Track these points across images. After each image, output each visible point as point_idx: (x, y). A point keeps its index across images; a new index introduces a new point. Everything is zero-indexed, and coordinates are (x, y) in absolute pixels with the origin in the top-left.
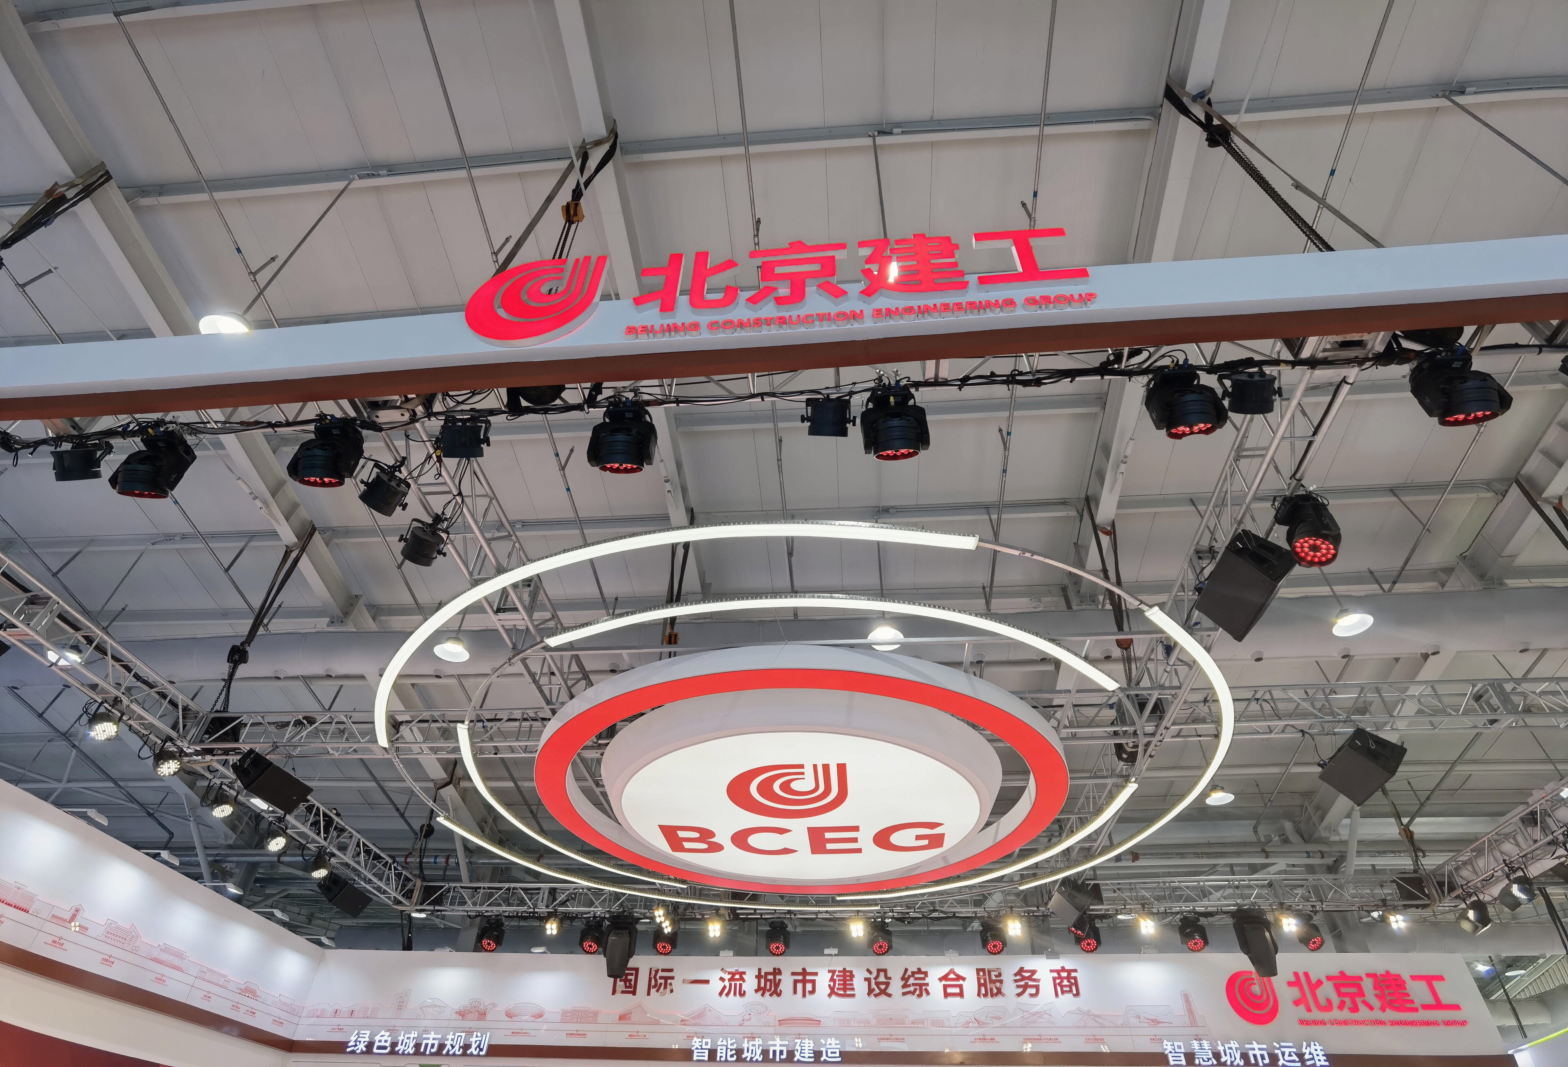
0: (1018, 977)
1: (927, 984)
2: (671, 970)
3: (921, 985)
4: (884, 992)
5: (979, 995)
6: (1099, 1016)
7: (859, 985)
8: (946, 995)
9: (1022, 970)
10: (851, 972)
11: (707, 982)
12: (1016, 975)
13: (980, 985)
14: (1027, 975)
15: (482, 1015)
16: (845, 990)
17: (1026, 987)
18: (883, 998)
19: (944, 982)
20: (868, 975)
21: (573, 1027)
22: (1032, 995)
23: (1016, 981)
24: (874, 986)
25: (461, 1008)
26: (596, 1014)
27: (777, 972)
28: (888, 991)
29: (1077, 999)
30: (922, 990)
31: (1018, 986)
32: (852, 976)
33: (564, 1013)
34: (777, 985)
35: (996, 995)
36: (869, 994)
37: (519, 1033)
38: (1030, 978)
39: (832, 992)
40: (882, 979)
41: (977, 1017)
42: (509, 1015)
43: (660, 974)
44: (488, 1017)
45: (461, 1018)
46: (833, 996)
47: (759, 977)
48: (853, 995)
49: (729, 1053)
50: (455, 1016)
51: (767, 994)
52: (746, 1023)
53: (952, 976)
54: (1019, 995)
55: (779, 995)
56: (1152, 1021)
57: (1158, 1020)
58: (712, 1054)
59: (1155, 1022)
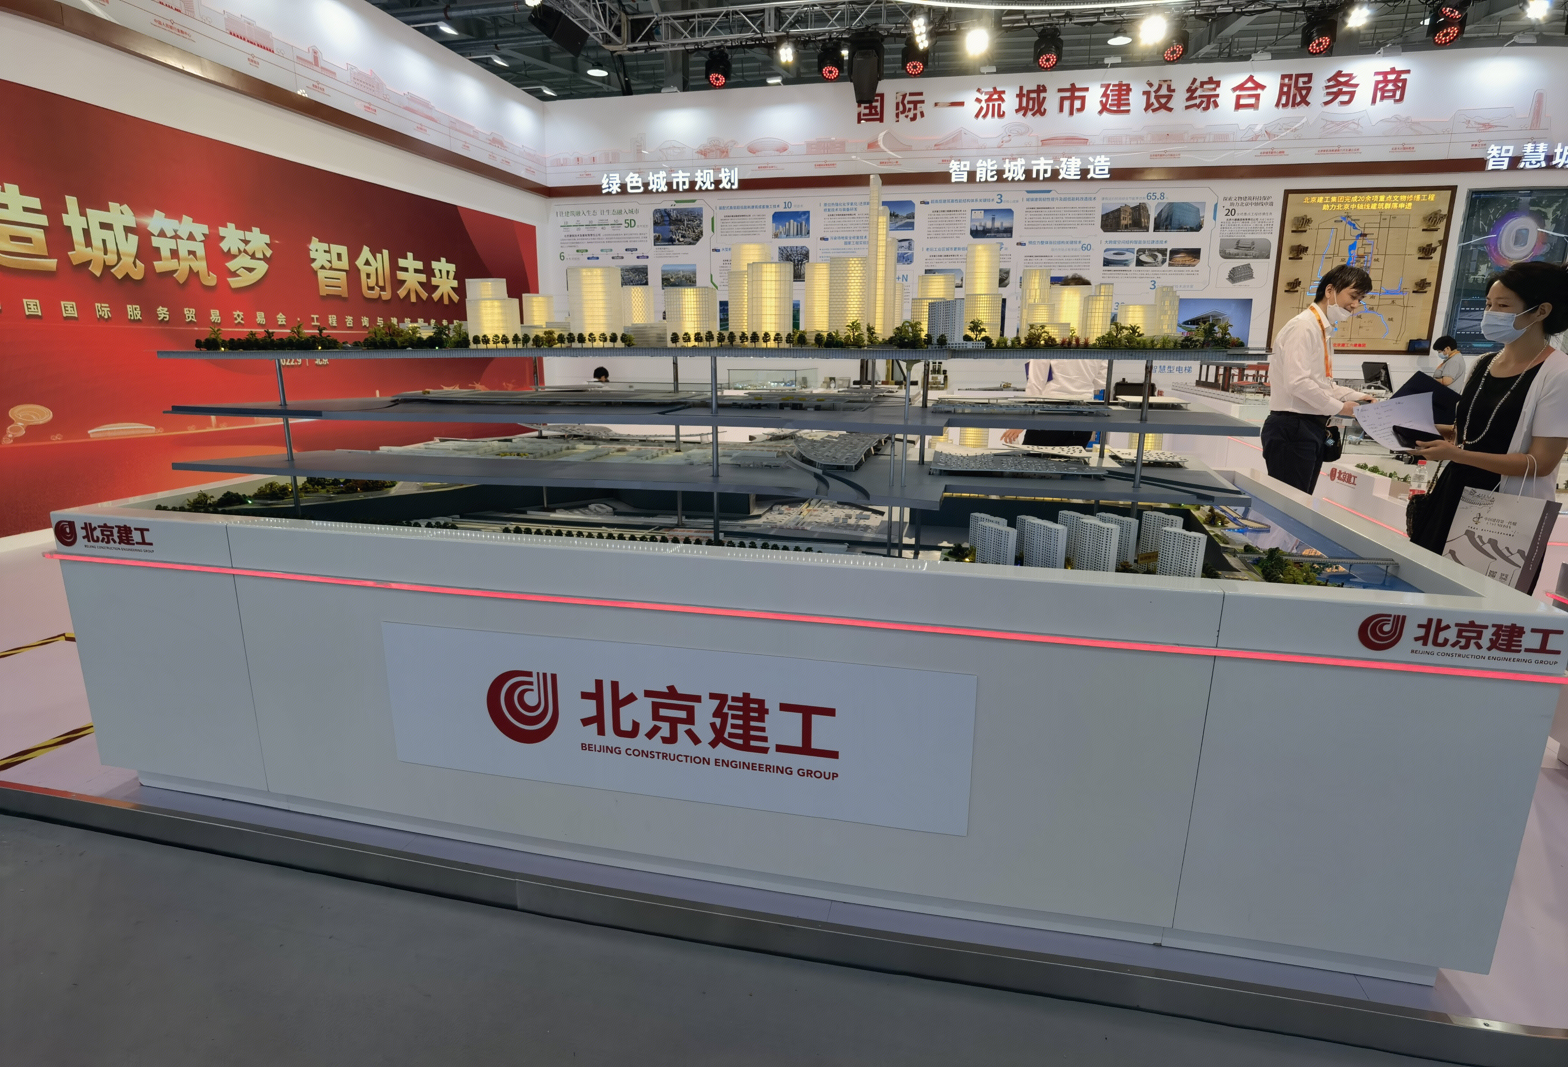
0: (1331, 83)
1: (1217, 96)
2: (921, 94)
3: (1209, 97)
4: (1165, 107)
5: (1277, 105)
6: (1418, 123)
7: (1136, 99)
8: (1238, 106)
9: (1339, 74)
10: (1128, 85)
11: (961, 104)
12: (1329, 80)
13: (1281, 93)
14: (1342, 79)
15: (724, 152)
16: (1119, 105)
17: (1336, 95)
18: (1163, 112)
19: (1238, 93)
20: (1148, 88)
21: (822, 158)
22: (1343, 103)
23: (1327, 87)
24: (1153, 100)
25: (702, 148)
26: (843, 144)
27: (1042, 89)
28: (1170, 105)
29: (1399, 105)
30: (1210, 101)
31: (1328, 94)
32: (1129, 90)
33: (809, 145)
34: (1041, 103)
35: (1299, 104)
36: (1146, 109)
37: (766, 167)
38: (1346, 84)
39: (1104, 108)
40: (1164, 91)
41: (1269, 130)
42: (752, 150)
43: (908, 98)
44: (731, 154)
45: (703, 157)
46: (1105, 114)
47: (1020, 96)
48: (1128, 111)
49: (989, 174)
50: (696, 156)
51: (1030, 113)
52: (1005, 145)
53: (1250, 85)
54: (1326, 103)
55: (1043, 114)
56: (1484, 125)
57: (1492, 123)
58: (972, 175)
59: (1487, 126)
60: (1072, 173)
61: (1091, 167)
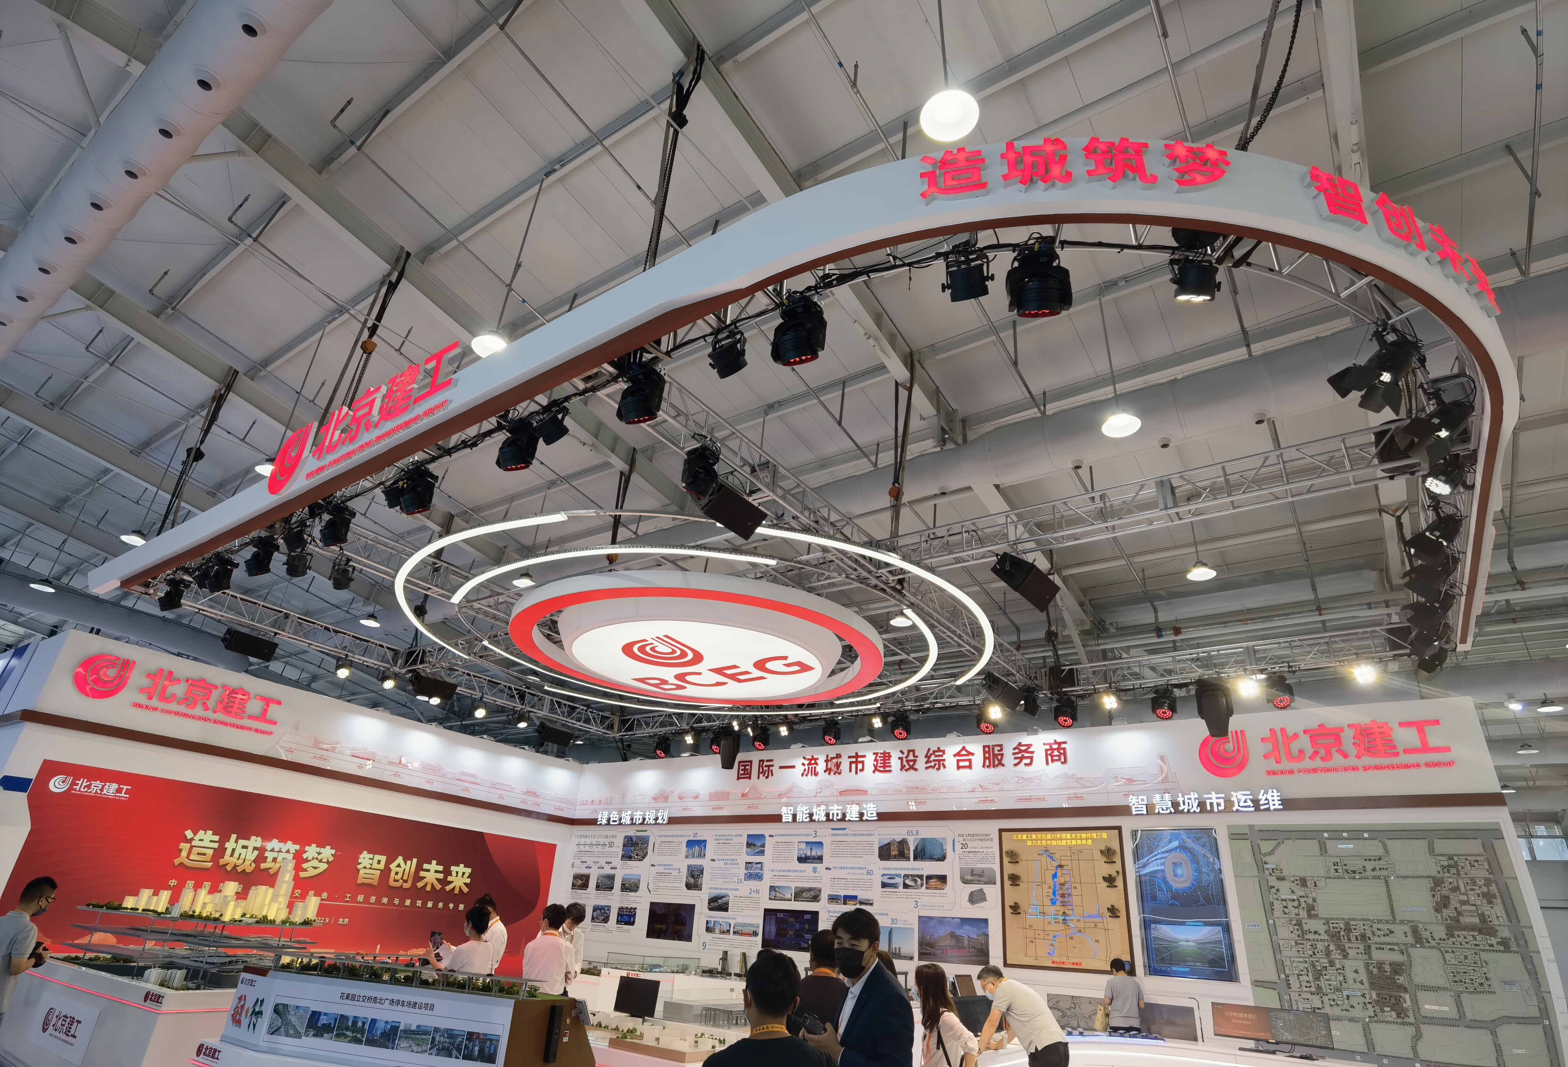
0: (1017, 751)
1: (944, 760)
2: (772, 760)
3: (939, 761)
4: (912, 768)
5: (984, 766)
6: (1081, 779)
7: (895, 763)
8: (959, 767)
9: (1020, 744)
10: (889, 753)
11: (793, 767)
12: (1014, 749)
13: (985, 758)
14: (1023, 748)
16: (884, 767)
17: (1022, 758)
18: (912, 771)
19: (957, 758)
20: (901, 755)
21: (716, 804)
22: (1026, 764)
23: (1014, 754)
24: (905, 763)
25: (656, 795)
26: (728, 793)
27: (839, 756)
28: (916, 767)
29: (1064, 766)
30: (940, 764)
31: (1015, 758)
32: (890, 756)
33: (711, 795)
34: (838, 765)
35: (997, 765)
36: (901, 770)
37: (686, 809)
38: (1026, 751)
39: (876, 769)
40: (911, 757)
41: (982, 784)
42: (681, 798)
43: (765, 763)
44: (671, 800)
45: (655, 801)
46: (877, 772)
47: (827, 761)
48: (890, 771)
49: (805, 816)
51: (832, 773)
52: (819, 795)
53: (964, 752)
54: (1016, 765)
55: (840, 773)
56: (1128, 780)
57: (1134, 778)
58: (794, 816)
59: (1130, 781)
60: (854, 816)
61: (865, 811)
